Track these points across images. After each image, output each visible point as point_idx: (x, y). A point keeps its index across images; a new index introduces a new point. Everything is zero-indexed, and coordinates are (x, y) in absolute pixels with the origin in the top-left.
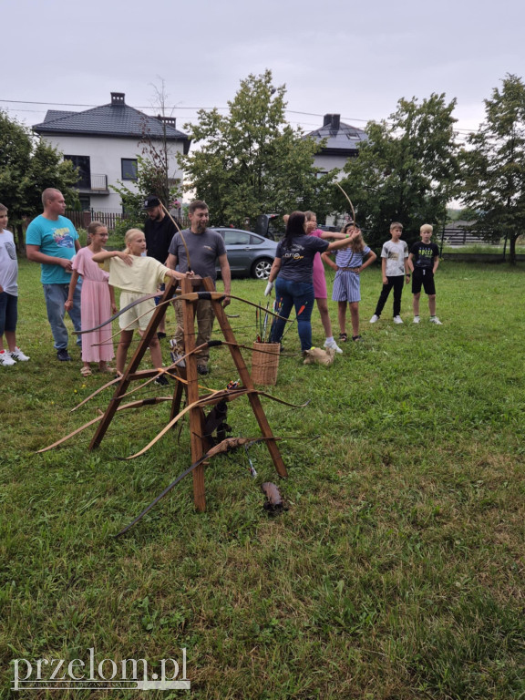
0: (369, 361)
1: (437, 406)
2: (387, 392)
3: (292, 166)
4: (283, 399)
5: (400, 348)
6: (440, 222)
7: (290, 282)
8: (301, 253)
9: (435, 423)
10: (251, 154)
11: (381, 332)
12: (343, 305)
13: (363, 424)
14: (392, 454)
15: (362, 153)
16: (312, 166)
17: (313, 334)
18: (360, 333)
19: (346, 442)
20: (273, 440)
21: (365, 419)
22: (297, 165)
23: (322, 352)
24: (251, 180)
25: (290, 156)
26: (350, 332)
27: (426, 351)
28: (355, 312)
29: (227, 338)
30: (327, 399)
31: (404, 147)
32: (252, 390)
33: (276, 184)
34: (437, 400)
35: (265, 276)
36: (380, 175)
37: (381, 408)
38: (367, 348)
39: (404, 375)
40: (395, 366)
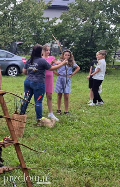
0: (74, 126)
1: (115, 156)
2: (86, 145)
3: (31, 16)
4: (27, 145)
5: (92, 120)
6: (114, 48)
7: (32, 82)
8: (37, 67)
9: (115, 166)
10: (9, 9)
11: (80, 110)
12: (60, 95)
13: (73, 163)
14: (90, 182)
15: (71, 9)
16: (42, 16)
17: (43, 110)
18: (69, 110)
19: (64, 173)
20: (26, 169)
21: (74, 160)
22: (34, 16)
23: (48, 121)
24: (8, 23)
25: (30, 11)
26: (63, 110)
27: (107, 123)
28: (66, 99)
29: (5, 115)
30: (52, 147)
31: (95, 6)
32: (17, 142)
33: (22, 26)
34: (115, 152)
35: (13, 74)
36: (80, 21)
37: (82, 155)
38: (73, 119)
39: (96, 136)
40: (90, 131)
